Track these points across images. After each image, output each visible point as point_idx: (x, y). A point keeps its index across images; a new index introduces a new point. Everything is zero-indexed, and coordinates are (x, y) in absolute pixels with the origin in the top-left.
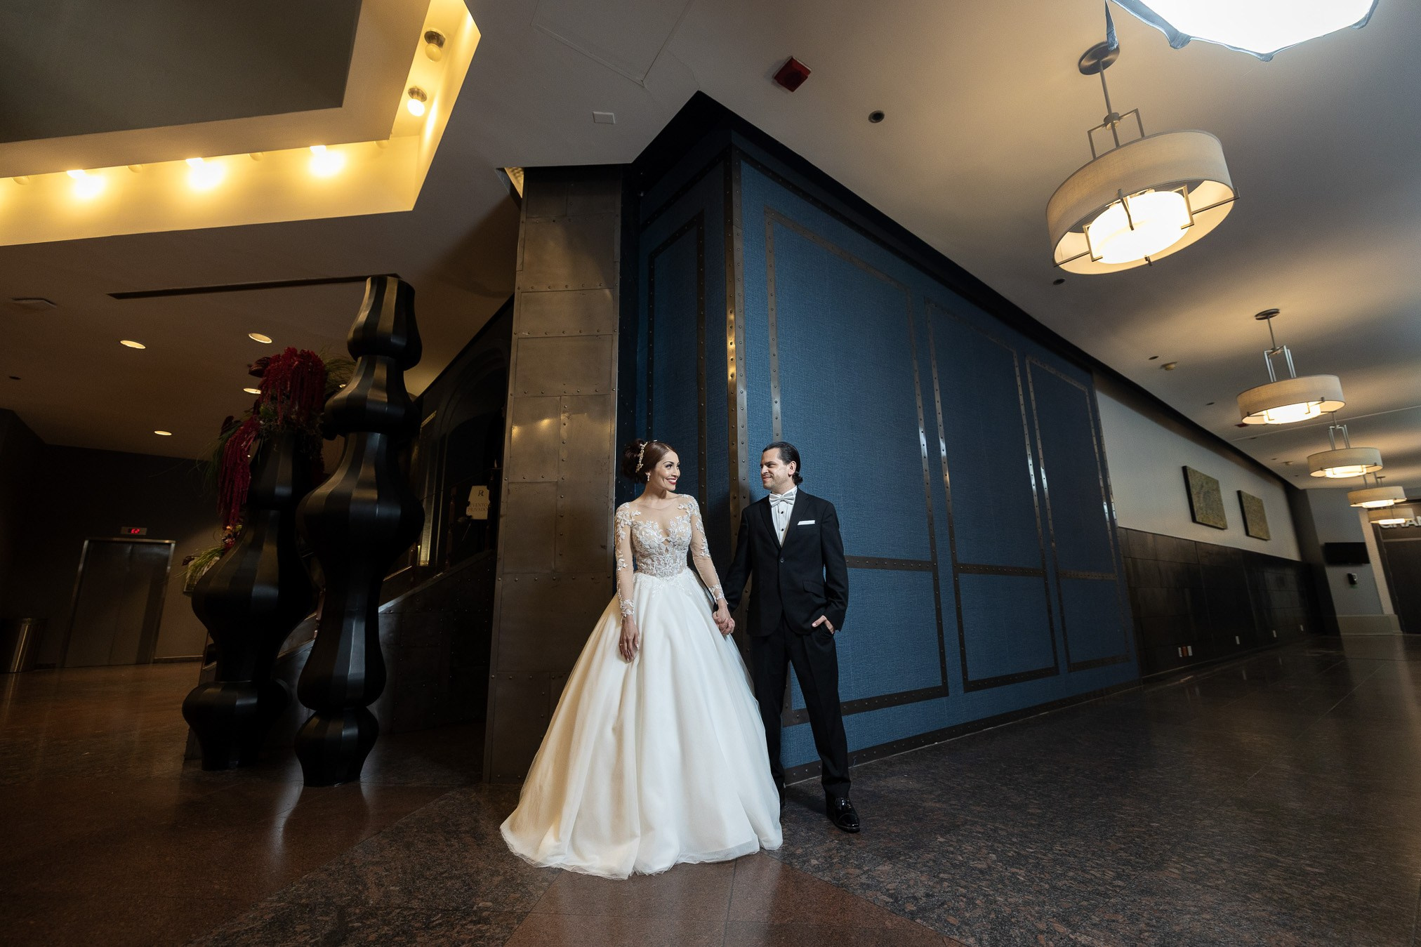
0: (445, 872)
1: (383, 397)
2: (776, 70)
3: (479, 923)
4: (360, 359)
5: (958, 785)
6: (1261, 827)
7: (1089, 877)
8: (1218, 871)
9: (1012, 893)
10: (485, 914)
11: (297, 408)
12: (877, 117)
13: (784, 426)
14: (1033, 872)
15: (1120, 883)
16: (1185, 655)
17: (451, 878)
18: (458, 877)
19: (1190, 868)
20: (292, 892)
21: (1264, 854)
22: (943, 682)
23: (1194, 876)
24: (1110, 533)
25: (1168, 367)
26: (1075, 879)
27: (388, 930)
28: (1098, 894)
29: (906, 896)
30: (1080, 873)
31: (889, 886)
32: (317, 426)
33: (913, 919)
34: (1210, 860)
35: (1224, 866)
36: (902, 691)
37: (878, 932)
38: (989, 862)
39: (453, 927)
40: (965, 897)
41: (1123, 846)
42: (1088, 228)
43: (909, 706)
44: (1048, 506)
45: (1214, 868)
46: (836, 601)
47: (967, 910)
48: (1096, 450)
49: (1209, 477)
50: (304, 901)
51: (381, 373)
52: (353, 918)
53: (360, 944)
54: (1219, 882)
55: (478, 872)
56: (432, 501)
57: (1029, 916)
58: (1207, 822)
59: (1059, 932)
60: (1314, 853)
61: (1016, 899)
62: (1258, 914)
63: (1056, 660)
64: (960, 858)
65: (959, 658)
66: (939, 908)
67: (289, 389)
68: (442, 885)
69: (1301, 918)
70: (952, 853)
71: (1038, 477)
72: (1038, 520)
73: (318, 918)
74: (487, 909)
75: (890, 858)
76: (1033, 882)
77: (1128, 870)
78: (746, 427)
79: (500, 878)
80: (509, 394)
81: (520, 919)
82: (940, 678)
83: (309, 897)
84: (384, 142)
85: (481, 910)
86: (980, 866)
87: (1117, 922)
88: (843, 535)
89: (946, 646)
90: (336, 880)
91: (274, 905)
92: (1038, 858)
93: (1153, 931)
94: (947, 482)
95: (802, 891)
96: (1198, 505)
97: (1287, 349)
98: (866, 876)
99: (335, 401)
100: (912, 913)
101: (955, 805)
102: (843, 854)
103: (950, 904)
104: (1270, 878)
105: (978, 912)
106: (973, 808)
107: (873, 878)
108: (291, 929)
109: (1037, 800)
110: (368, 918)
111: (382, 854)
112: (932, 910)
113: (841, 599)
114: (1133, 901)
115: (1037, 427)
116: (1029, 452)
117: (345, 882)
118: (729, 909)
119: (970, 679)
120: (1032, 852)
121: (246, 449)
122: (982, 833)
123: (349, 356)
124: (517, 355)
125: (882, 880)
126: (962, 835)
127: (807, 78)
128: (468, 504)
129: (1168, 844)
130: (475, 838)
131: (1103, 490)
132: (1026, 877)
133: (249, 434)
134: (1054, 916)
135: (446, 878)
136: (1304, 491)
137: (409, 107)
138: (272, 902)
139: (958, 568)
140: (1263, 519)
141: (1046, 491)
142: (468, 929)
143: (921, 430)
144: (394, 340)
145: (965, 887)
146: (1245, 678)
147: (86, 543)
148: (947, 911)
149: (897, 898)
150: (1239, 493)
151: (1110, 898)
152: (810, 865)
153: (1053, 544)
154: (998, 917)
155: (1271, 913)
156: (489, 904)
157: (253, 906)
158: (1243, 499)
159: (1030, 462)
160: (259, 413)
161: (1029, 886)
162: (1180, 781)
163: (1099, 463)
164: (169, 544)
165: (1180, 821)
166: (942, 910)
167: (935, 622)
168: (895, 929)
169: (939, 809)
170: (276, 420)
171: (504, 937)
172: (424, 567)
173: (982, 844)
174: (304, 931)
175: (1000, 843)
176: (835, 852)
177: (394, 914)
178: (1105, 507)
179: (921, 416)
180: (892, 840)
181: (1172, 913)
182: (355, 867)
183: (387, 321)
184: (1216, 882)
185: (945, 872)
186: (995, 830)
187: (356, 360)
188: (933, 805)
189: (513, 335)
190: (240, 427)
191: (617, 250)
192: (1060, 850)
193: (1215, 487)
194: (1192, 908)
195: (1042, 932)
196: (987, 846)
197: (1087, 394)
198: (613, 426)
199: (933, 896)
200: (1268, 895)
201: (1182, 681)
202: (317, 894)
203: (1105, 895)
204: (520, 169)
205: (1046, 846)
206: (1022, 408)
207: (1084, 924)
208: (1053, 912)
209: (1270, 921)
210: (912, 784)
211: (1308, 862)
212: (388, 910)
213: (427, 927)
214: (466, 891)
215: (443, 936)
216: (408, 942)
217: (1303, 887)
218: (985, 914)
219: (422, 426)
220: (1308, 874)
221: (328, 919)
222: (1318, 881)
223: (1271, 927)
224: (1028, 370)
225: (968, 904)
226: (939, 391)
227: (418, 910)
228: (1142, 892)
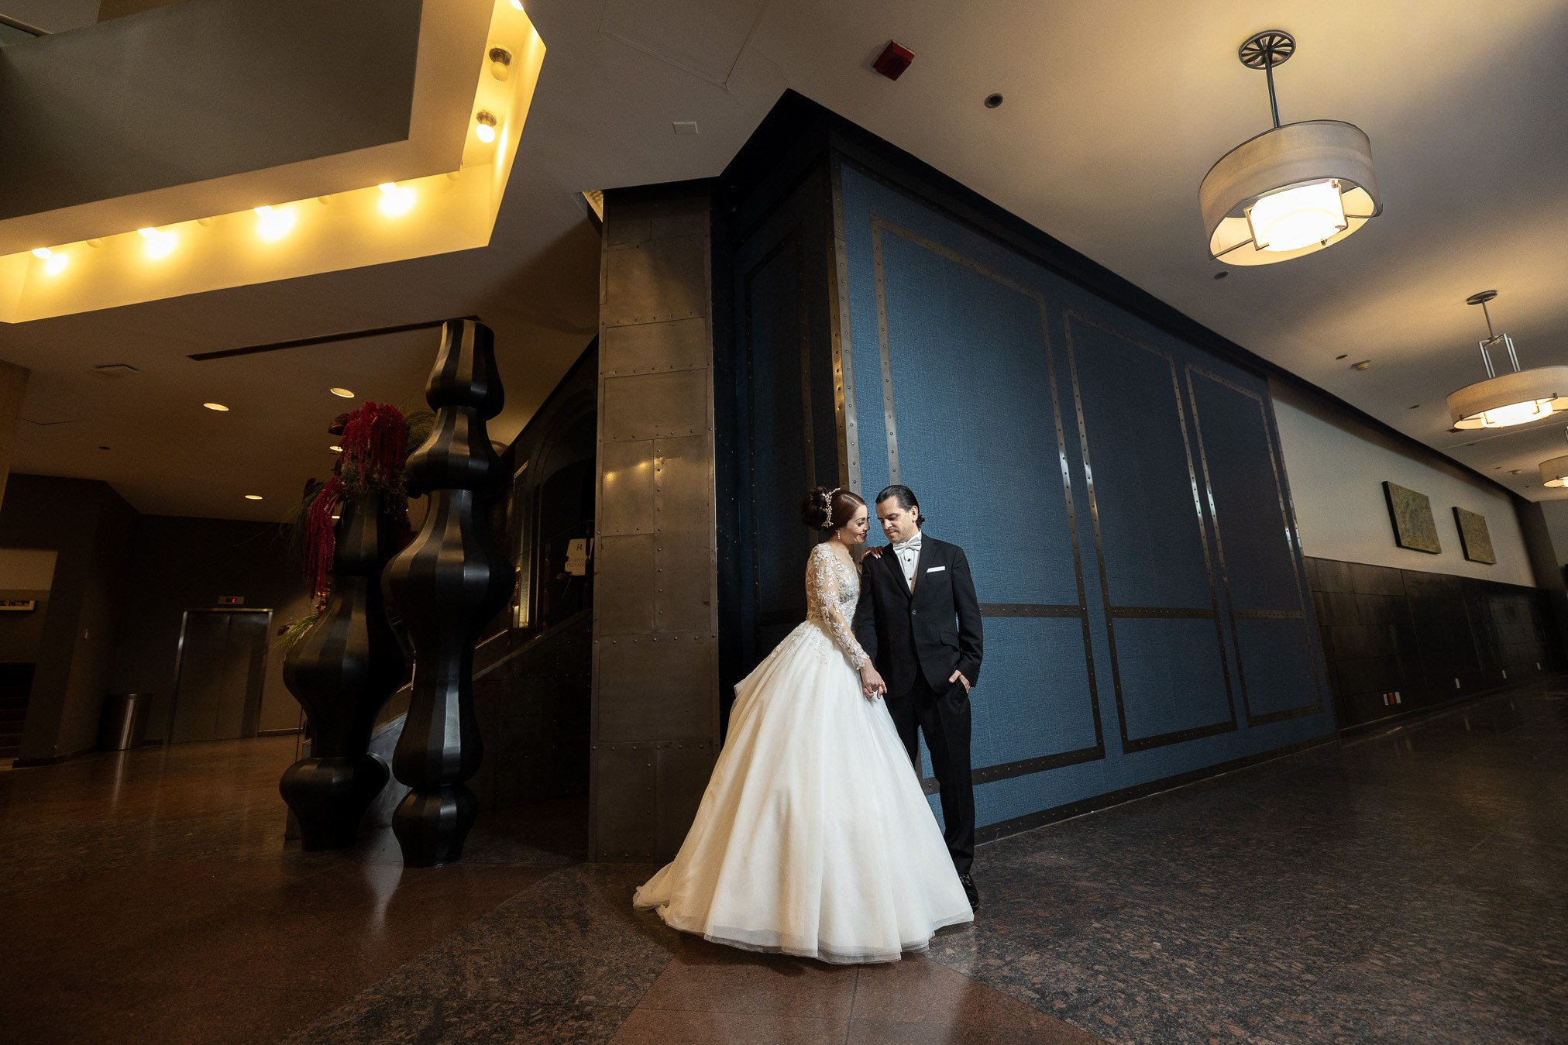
0: (547, 962)
1: (465, 450)
2: (874, 57)
3: (581, 1019)
4: (440, 410)
5: (1117, 861)
6: (1484, 909)
7: (1272, 969)
8: (1431, 963)
9: (1178, 988)
10: (588, 1008)
11: (378, 466)
12: (995, 101)
13: (901, 460)
14: (1205, 964)
15: (1310, 977)
16: (1393, 703)
17: (552, 968)
18: (561, 967)
19: (1396, 960)
20: (389, 984)
21: (1490, 942)
22: (1098, 743)
23: (1401, 969)
24: (1294, 564)
25: (1359, 367)
26: (1256, 973)
27: (486, 1026)
28: (1283, 990)
29: (1054, 991)
30: (1261, 964)
31: (1035, 980)
32: (401, 484)
33: (1062, 1018)
34: (1421, 949)
35: (1439, 957)
36: (1049, 754)
37: (1021, 1033)
38: (1152, 950)
39: (553, 1023)
40: (1123, 993)
41: (1314, 933)
42: (1250, 211)
43: (1059, 771)
44: (1218, 536)
45: (1426, 960)
46: (969, 653)
47: (1126, 1009)
48: (1275, 469)
49: (1416, 493)
50: (400, 993)
51: (462, 425)
52: (451, 1012)
53: (457, 1041)
54: (1433, 976)
55: (581, 962)
56: (528, 557)
57: (1200, 1017)
58: (1418, 904)
59: (1235, 1036)
60: (1553, 942)
61: (1185, 995)
62: (1481, 1015)
63: (1233, 713)
64: (1119, 947)
65: (1116, 714)
66: (1092, 1005)
67: (369, 446)
68: (543, 977)
69: (1537, 1022)
70: (1110, 941)
71: (1204, 502)
72: (1207, 552)
73: (415, 1012)
74: (590, 1003)
75: (1036, 947)
76: (1205, 976)
77: (1320, 961)
78: (858, 464)
79: (605, 969)
80: (598, 441)
81: (625, 1014)
82: (1094, 738)
83: (405, 989)
84: (455, 174)
85: (584, 1004)
86: (1141, 957)
87: (1306, 1023)
88: (974, 580)
89: (1100, 702)
90: (434, 971)
91: (370, 997)
92: (1211, 947)
93: (1350, 1035)
94: (1095, 512)
95: (936, 985)
96: (1403, 526)
97: (1508, 337)
98: (1009, 967)
99: (415, 458)
100: (1061, 1011)
101: (1114, 884)
102: (983, 942)
103: (1105, 1001)
104: (1496, 971)
105: (1139, 1011)
106: (1134, 887)
107: (1017, 970)
108: (387, 1024)
109: (1210, 878)
110: (465, 1013)
111: (482, 941)
112: (1085, 1007)
113: (976, 652)
114: (1325, 999)
115: (1201, 445)
116: (1192, 475)
117: (443, 973)
118: (852, 1005)
119: (1130, 738)
120: (1204, 940)
121: (329, 513)
122: (1145, 918)
123: (429, 407)
124: (605, 397)
125: (1028, 972)
126: (1121, 920)
127: (910, 63)
128: (567, 559)
129: (1370, 930)
130: (579, 923)
131: (1284, 514)
132: (1197, 970)
133: (331, 496)
134: (1229, 1017)
135: (548, 968)
136: (1538, 503)
137: (479, 134)
138: (368, 994)
139: (1111, 613)
140: (1486, 539)
141: (1215, 519)
142: (569, 1026)
143: (1062, 456)
144: (474, 389)
145: (1123, 981)
146: (1468, 728)
147: (185, 614)
148: (1101, 1009)
149: (1044, 993)
150: (1455, 510)
151: (1298, 995)
152: (944, 954)
153: (1226, 579)
154: (1162, 1017)
155: (1498, 1015)
156: (592, 998)
157: (349, 999)
158: (1460, 517)
159: (1194, 485)
160: (340, 473)
161: (1200, 980)
162: (1384, 855)
163: (1278, 484)
164: (267, 613)
165: (1384, 902)
166: (1096, 1009)
167: (1086, 674)
168: (1041, 1029)
169: (1095, 889)
170: (358, 480)
171: (607, 1035)
172: (523, 629)
173: (1145, 930)
174: (400, 1026)
175: (1166, 929)
176: (973, 939)
177: (492, 1008)
178: (1288, 534)
179: (1061, 440)
180: (1039, 925)
181: (1373, 1014)
182: (454, 956)
183: (466, 369)
184: (1430, 976)
185: (1100, 963)
186: (1160, 914)
187: (436, 412)
188: (1088, 884)
189: (599, 374)
190: (321, 489)
191: (708, 275)
192: (1238, 938)
193: (1424, 504)
194: (1399, 1008)
195: (1215, 1035)
196: (1151, 933)
197: (1261, 404)
198: (712, 470)
199: (1086, 991)
200: (1494, 993)
201: (1389, 733)
202: (414, 986)
203: (1293, 992)
204: (600, 192)
205: (1221, 932)
206: (1183, 424)
207: (1265, 1026)
208: (1228, 1011)
209: (1496, 1024)
210: (1063, 860)
211: (1545, 952)
212: (487, 1003)
213: (527, 1023)
214: (568, 982)
215: (543, 1033)
216: (506, 1040)
217: (1539, 983)
218: (1147, 1014)
219: (515, 477)
220: (1545, 967)
221: (424, 1013)
222: (1558, 975)
223: (1498, 1031)
224: (1189, 380)
225: (1126, 1000)
226: (1081, 410)
227: (517, 1004)
228: (1337, 988)
